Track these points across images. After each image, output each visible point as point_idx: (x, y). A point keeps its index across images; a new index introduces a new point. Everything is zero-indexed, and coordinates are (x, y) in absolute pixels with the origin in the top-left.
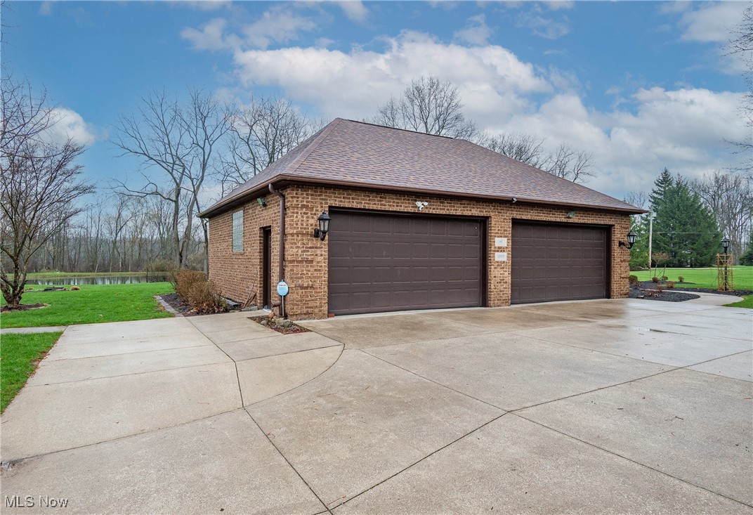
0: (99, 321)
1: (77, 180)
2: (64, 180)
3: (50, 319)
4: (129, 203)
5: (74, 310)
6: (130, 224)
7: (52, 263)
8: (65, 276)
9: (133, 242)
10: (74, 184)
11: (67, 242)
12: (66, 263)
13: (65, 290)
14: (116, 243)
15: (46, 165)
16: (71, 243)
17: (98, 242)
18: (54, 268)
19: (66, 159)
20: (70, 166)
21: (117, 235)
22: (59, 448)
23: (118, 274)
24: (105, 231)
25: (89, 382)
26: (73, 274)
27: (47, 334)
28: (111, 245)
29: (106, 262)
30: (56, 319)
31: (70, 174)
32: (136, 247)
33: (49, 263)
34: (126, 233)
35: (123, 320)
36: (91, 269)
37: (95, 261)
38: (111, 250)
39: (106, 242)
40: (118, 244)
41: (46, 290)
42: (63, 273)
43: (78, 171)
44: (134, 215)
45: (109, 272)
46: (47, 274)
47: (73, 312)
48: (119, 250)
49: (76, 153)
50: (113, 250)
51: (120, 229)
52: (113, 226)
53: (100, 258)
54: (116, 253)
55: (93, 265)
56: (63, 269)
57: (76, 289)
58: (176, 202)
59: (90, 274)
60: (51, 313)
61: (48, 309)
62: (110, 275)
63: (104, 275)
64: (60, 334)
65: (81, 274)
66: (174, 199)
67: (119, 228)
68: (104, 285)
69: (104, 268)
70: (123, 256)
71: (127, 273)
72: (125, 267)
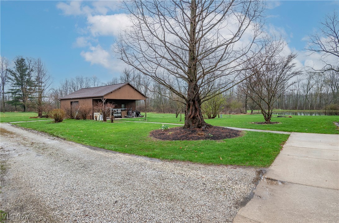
0: (306, 132)
1: (293, 70)
2: (287, 71)
3: (283, 128)
4: (314, 77)
5: (293, 126)
6: (315, 87)
7: (278, 106)
8: (283, 111)
9: (316, 95)
10: (292, 72)
11: (284, 97)
12: (284, 106)
13: (286, 117)
14: (307, 96)
15: (280, 66)
16: (286, 97)
17: (298, 96)
18: (279, 108)
19: (288, 62)
20: (290, 64)
21: (307, 92)
22: (300, 183)
23: (308, 111)
24: (301, 91)
25: (307, 158)
26: (287, 110)
27: (284, 134)
28: (305, 97)
29: (302, 105)
30: (287, 129)
31: (290, 68)
32: (318, 98)
33: (276, 106)
34: (312, 91)
35: (319, 133)
36: (295, 108)
37: (297, 105)
38: (305, 100)
39: (303, 96)
40: (308, 97)
41: (278, 117)
42: (282, 110)
43: (293, 66)
44: (317, 82)
45: (304, 110)
46: (276, 110)
47: (293, 127)
48: (309, 99)
49: (293, 58)
51: (309, 90)
52: (305, 88)
53: (299, 104)
54: (307, 101)
55: (296, 107)
56: (282, 108)
57: (291, 117)
59: (294, 110)
60: (283, 126)
61: (281, 124)
62: (304, 111)
63: (301, 111)
64: (289, 135)
65: (290, 110)
67: (309, 89)
68: (301, 116)
69: (301, 108)
70: (311, 102)
71: (313, 110)
72: (312, 108)
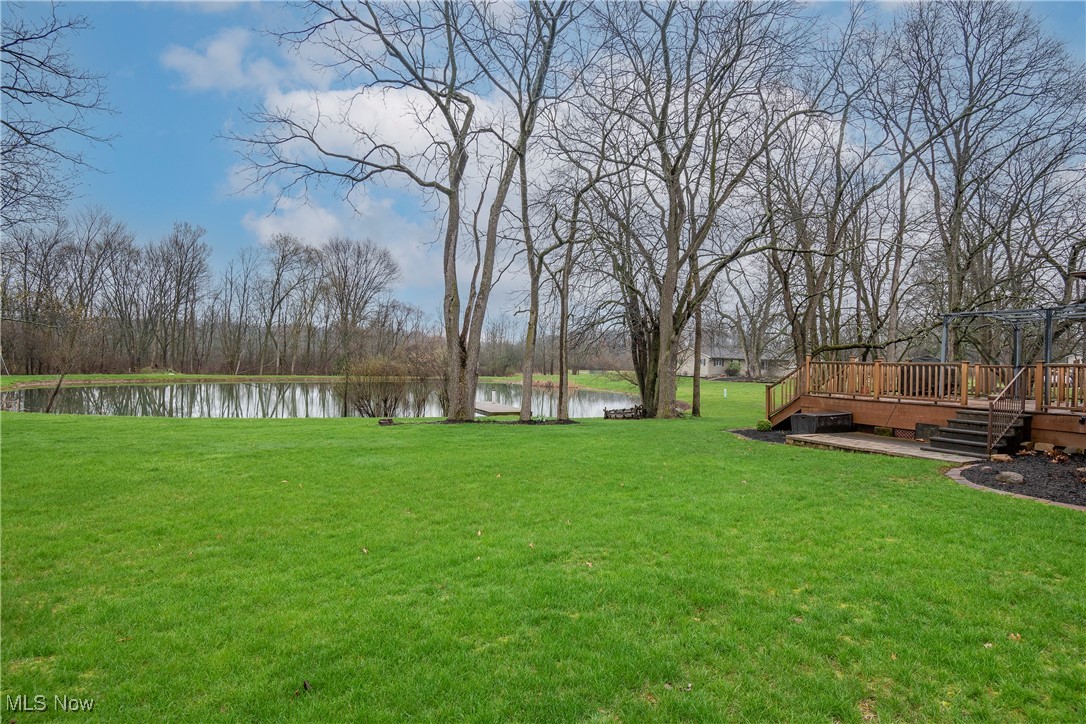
6: (295, 295)
7: (161, 357)
8: (181, 380)
12: (187, 359)
14: (271, 326)
17: (241, 328)
18: (166, 367)
21: (273, 312)
23: (273, 378)
24: (254, 306)
26: (198, 377)
28: (263, 331)
29: (255, 357)
32: (304, 335)
33: (157, 360)
34: (286, 314)
36: (229, 368)
37: (235, 356)
38: (263, 339)
39: (255, 326)
40: (272, 329)
42: (181, 375)
44: (302, 279)
45: (258, 374)
46: (154, 375)
48: (276, 338)
50: (266, 337)
51: (279, 303)
52: (266, 299)
53: (244, 352)
54: (270, 342)
55: (232, 362)
58: (452, 194)
59: (226, 377)
62: (261, 380)
63: (251, 380)
65: (211, 377)
66: (447, 184)
67: (277, 300)
69: (250, 368)
70: (282, 348)
71: (290, 377)
72: (285, 368)
